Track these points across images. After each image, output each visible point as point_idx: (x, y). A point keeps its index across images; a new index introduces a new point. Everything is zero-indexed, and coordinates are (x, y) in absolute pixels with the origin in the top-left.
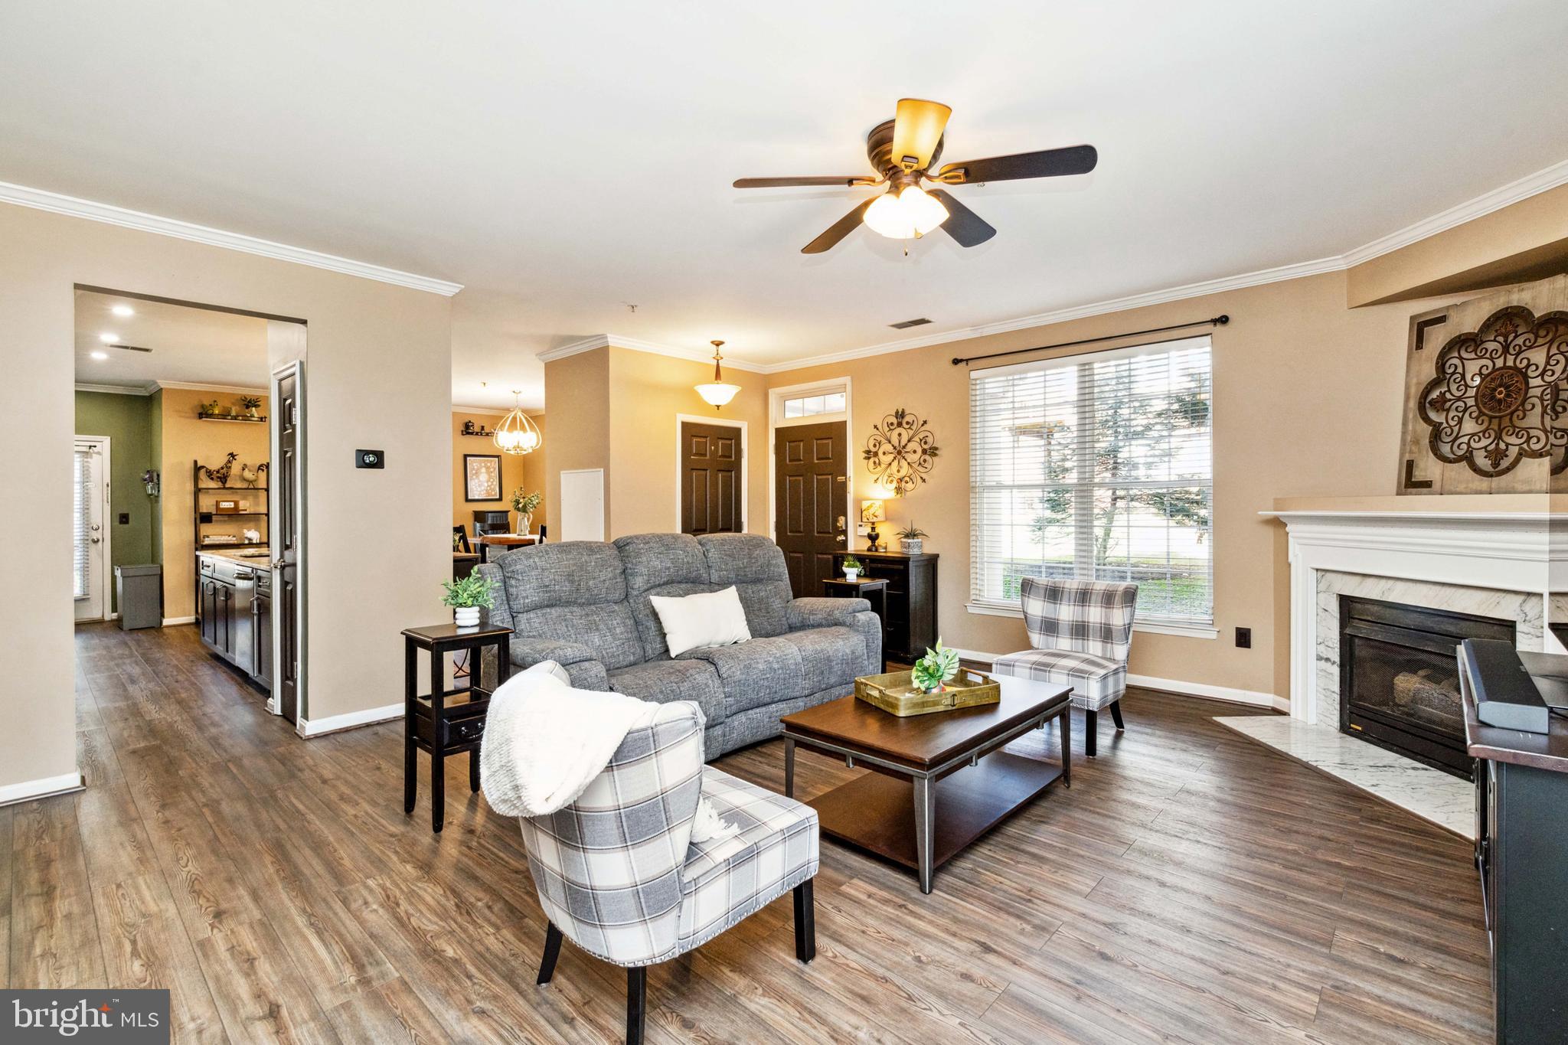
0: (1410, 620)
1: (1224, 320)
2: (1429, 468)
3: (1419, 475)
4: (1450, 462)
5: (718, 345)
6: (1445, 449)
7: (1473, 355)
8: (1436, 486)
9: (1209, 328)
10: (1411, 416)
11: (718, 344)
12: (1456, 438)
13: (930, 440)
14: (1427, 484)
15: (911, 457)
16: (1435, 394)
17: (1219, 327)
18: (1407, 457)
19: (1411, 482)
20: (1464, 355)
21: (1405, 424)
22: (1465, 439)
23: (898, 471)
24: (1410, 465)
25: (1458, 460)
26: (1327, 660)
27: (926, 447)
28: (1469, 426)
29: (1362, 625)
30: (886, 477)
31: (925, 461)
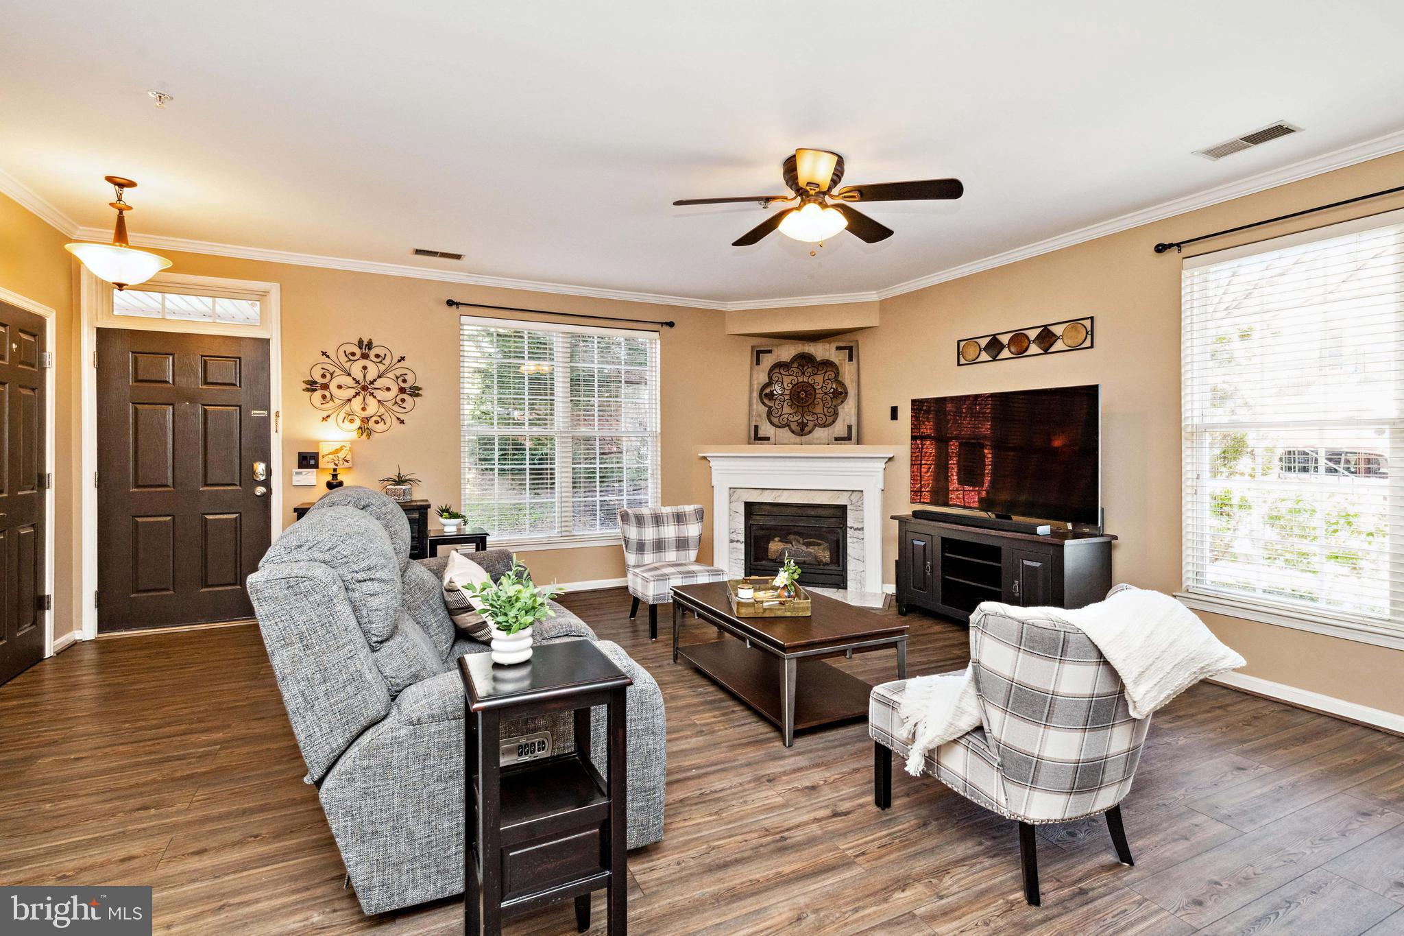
0: (788, 511)
1: (671, 324)
2: (767, 429)
3: (761, 434)
4: (780, 427)
5: (121, 186)
6: (775, 420)
7: (787, 373)
8: (772, 440)
9: (658, 327)
10: (755, 401)
11: (121, 184)
12: (780, 416)
13: (410, 378)
14: (767, 439)
15: (380, 395)
16: (767, 391)
17: (666, 328)
18: (754, 423)
19: (758, 438)
20: (782, 371)
21: (750, 405)
22: (786, 416)
23: (364, 409)
24: (756, 427)
25: (783, 426)
26: (738, 541)
27: (403, 385)
28: (787, 410)
29: (758, 518)
30: (342, 415)
31: (403, 400)
